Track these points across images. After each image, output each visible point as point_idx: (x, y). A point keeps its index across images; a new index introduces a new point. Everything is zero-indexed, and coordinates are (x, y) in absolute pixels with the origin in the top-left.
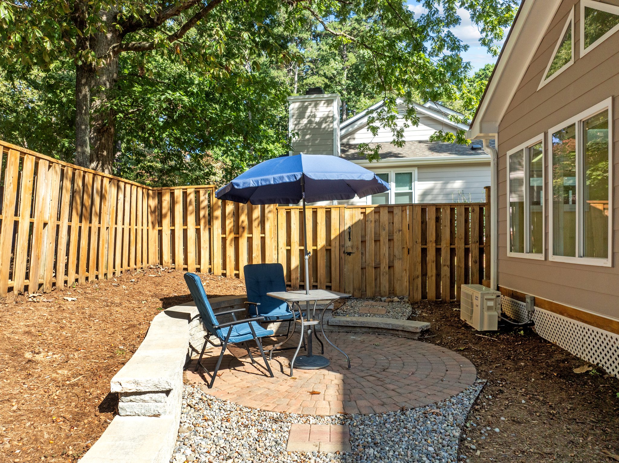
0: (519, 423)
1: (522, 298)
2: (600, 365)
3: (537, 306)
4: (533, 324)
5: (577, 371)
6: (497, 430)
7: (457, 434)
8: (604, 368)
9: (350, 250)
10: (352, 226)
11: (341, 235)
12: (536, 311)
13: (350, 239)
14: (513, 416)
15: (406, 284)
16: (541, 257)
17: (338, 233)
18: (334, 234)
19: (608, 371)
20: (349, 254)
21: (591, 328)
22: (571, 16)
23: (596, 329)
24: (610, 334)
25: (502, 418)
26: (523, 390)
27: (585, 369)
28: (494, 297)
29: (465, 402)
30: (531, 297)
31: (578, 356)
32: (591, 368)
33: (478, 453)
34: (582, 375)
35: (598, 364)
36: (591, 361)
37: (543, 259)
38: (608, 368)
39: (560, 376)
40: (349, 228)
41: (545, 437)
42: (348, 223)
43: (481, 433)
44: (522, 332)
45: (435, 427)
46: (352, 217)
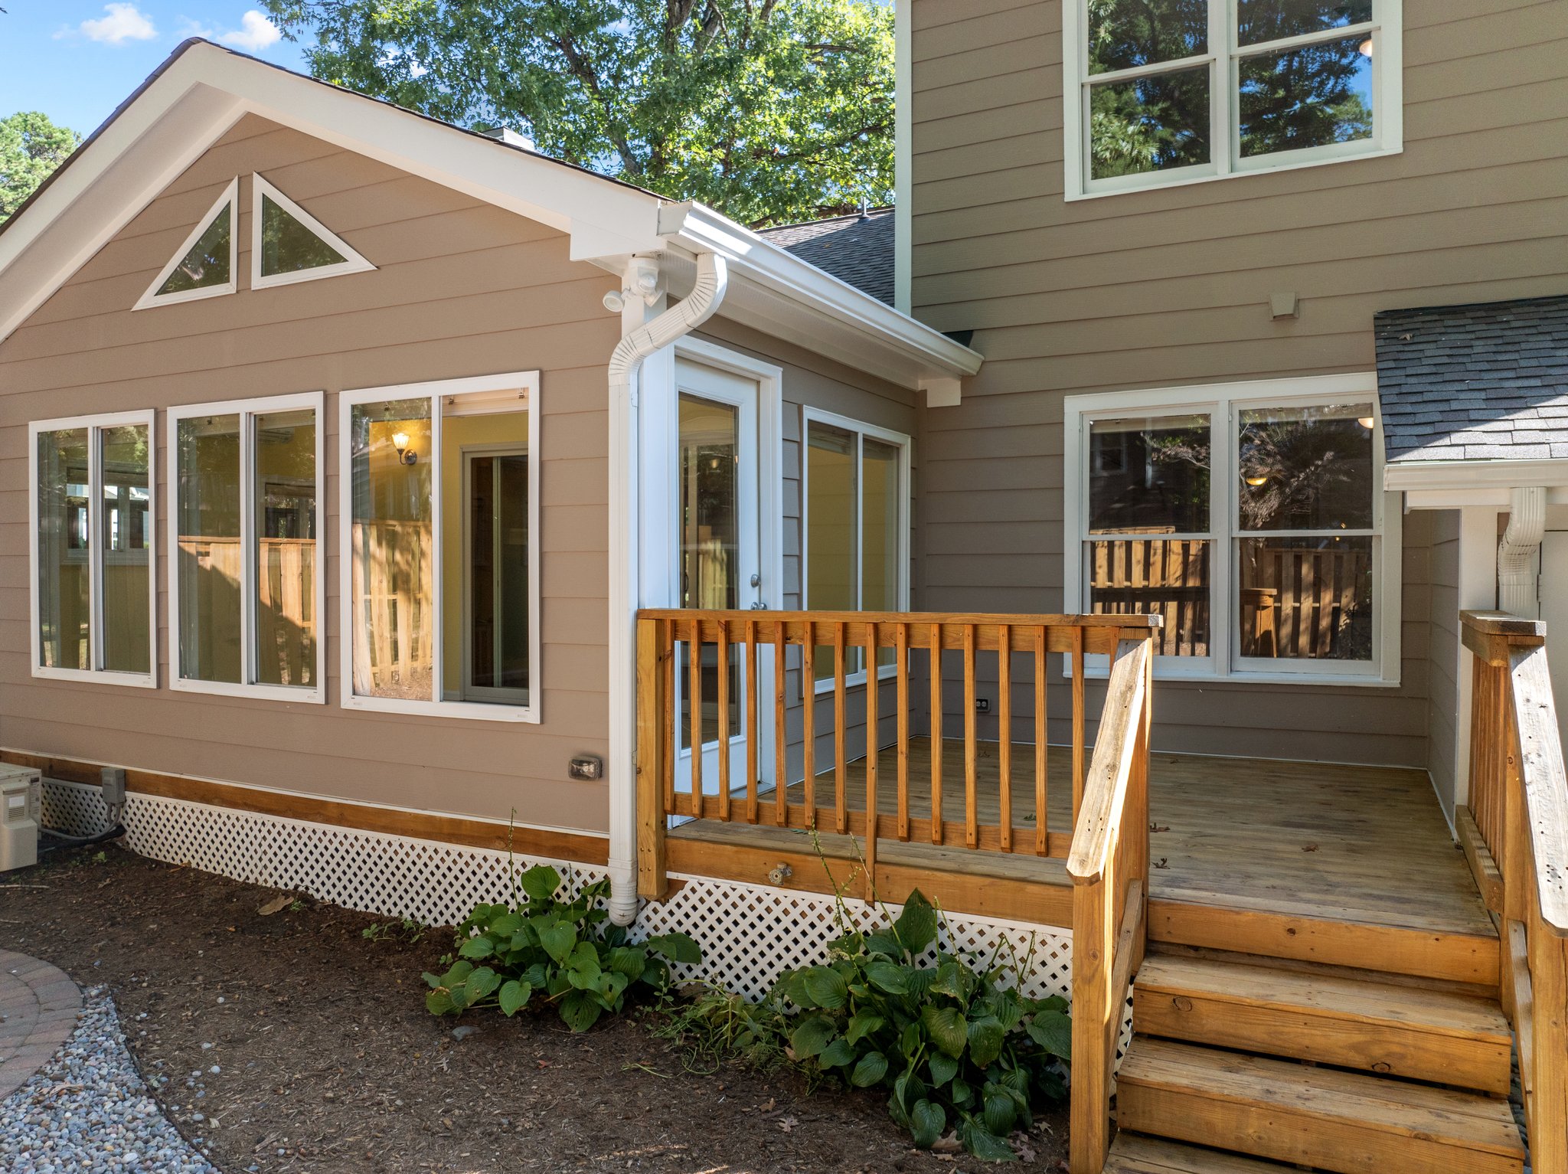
2: (301, 889)
3: (135, 790)
5: (267, 910)
6: (216, 1069)
7: (152, 1108)
8: (311, 891)
12: (129, 802)
14: (221, 1032)
16: (148, 681)
19: (317, 896)
21: (279, 820)
23: (290, 822)
25: (206, 1046)
26: (200, 978)
27: (281, 903)
28: (25, 784)
30: (118, 771)
31: (251, 881)
32: (291, 900)
33: (215, 1123)
34: (278, 915)
35: (297, 887)
36: (281, 885)
37: (153, 685)
38: (318, 890)
39: (241, 930)
43: (189, 1088)
44: (101, 855)
45: (93, 1117)
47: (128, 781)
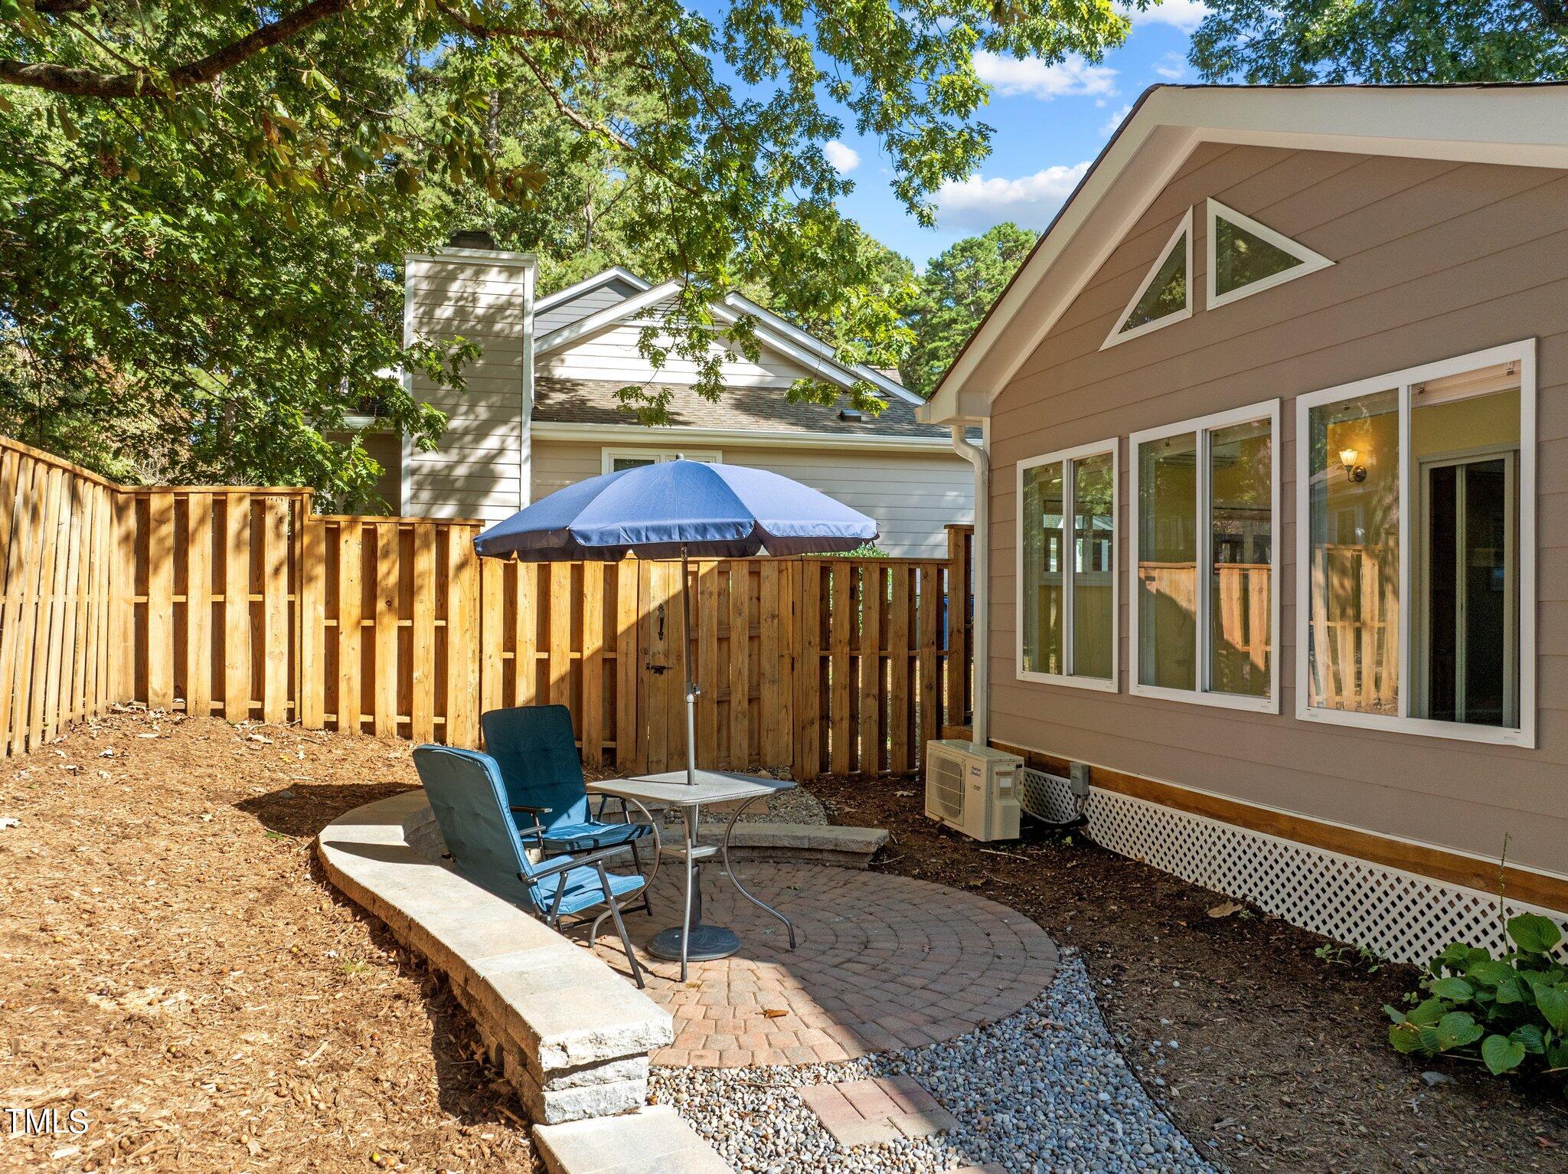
0: (1198, 1026)
1: (1062, 769)
2: (1249, 899)
3: (1097, 785)
4: (1084, 821)
5: (1215, 913)
6: (1174, 1044)
7: (1121, 1062)
8: (1259, 903)
9: (661, 661)
10: (667, 602)
11: (640, 624)
12: (1092, 796)
13: (661, 634)
14: (1178, 1013)
15: (786, 738)
16: (1110, 686)
17: (633, 619)
18: (625, 620)
19: (1266, 909)
20: (660, 670)
21: (1230, 828)
22: (1186, 223)
23: (1240, 830)
24: (1271, 839)
25: (1164, 1021)
26: (1157, 961)
27: (1228, 910)
28: (1012, 768)
29: (1080, 997)
30: (1084, 767)
31: (1200, 884)
32: (1239, 907)
33: (1175, 1091)
34: (1224, 922)
35: (1245, 896)
36: (1229, 892)
37: (1115, 690)
38: (1266, 903)
39: (1194, 927)
40: (661, 607)
41: (1256, 1045)
42: (657, 596)
43: (1151, 1054)
44: (1069, 840)
45: (1072, 1054)
46: (666, 581)
47: (1091, 776)
